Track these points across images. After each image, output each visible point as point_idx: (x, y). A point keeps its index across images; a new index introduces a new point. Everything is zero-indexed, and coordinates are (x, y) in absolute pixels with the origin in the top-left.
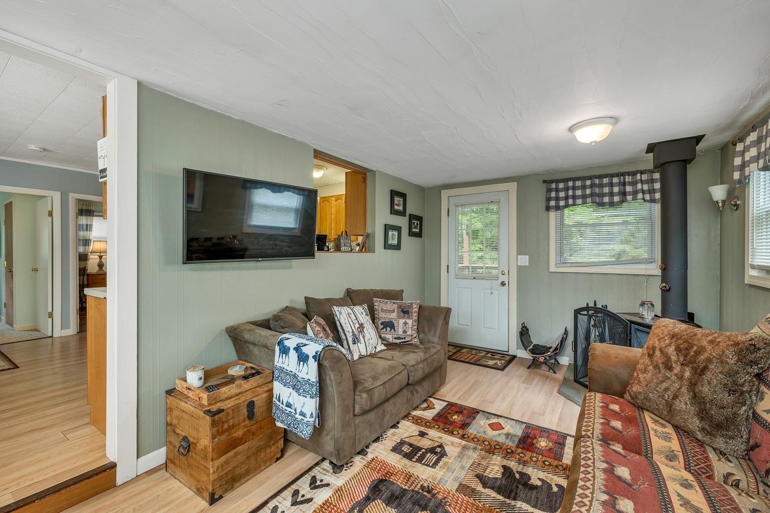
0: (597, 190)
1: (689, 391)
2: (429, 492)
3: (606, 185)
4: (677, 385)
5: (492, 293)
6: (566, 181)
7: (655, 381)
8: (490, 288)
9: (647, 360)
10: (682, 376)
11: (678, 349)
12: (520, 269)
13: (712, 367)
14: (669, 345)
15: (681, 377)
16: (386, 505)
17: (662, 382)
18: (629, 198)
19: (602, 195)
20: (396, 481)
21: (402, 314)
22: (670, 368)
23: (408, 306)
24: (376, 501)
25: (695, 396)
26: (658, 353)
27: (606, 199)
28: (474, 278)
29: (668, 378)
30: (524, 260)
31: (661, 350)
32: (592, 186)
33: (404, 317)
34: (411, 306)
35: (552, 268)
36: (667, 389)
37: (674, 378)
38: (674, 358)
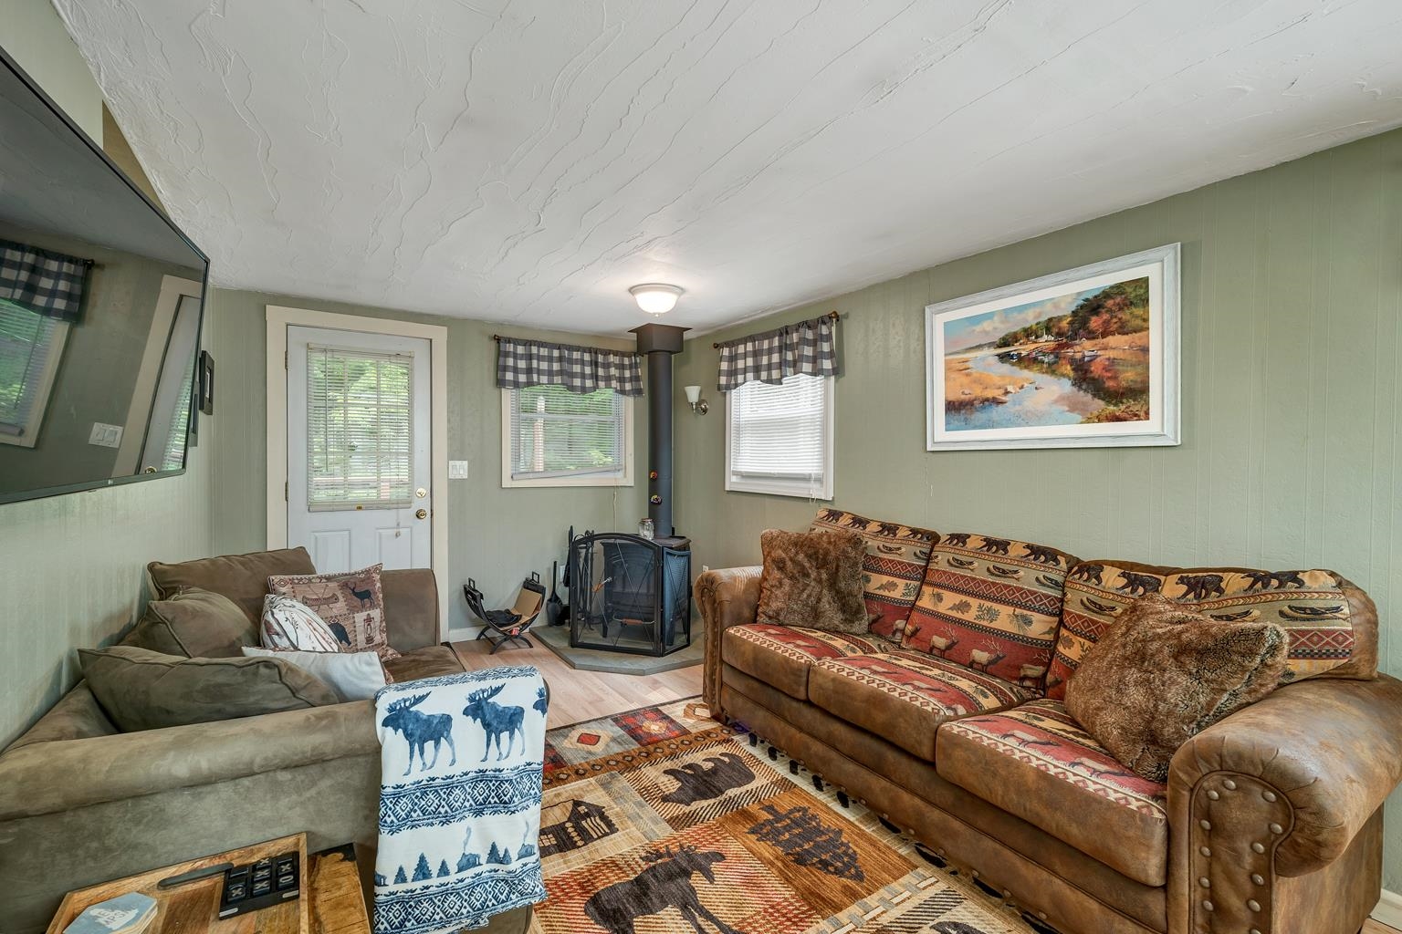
0: (566, 366)
1: (830, 591)
2: (660, 856)
3: (576, 362)
4: (818, 589)
5: (397, 535)
6: (528, 343)
7: (796, 591)
8: (395, 525)
9: (777, 574)
10: (821, 579)
11: (809, 556)
12: (454, 484)
13: (841, 564)
14: (797, 553)
15: (820, 581)
16: (652, 913)
17: (803, 590)
18: (601, 384)
19: (572, 375)
20: (609, 882)
21: (357, 601)
22: (807, 575)
23: (363, 581)
24: (635, 924)
25: (838, 592)
26: (789, 563)
27: (577, 382)
28: (360, 508)
29: (808, 585)
30: (461, 469)
31: (791, 559)
32: (561, 359)
33: (363, 606)
34: (369, 578)
35: (507, 483)
36: (809, 596)
37: (813, 584)
38: (807, 565)
